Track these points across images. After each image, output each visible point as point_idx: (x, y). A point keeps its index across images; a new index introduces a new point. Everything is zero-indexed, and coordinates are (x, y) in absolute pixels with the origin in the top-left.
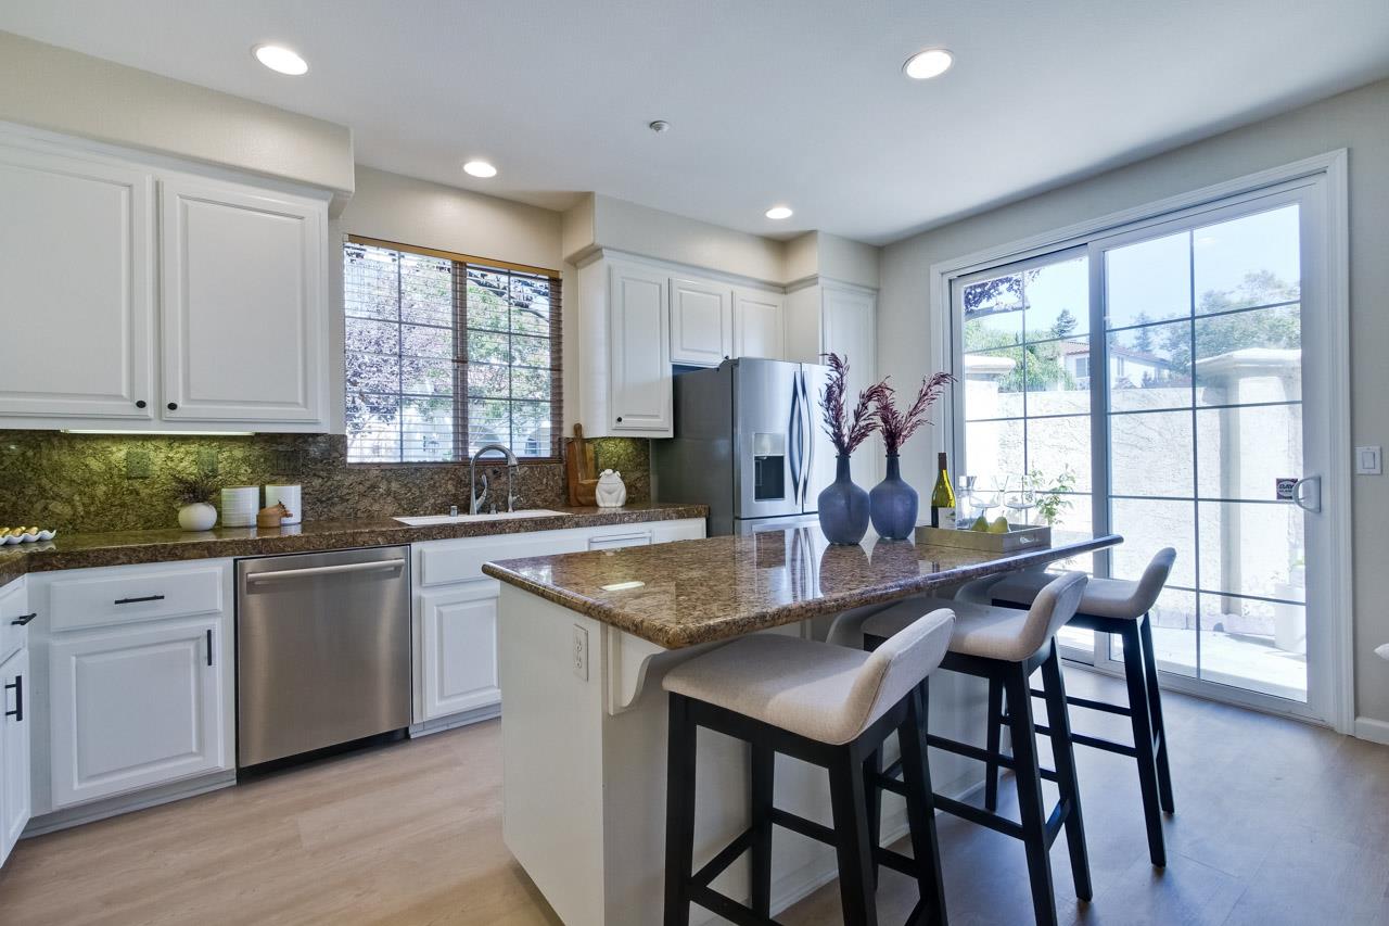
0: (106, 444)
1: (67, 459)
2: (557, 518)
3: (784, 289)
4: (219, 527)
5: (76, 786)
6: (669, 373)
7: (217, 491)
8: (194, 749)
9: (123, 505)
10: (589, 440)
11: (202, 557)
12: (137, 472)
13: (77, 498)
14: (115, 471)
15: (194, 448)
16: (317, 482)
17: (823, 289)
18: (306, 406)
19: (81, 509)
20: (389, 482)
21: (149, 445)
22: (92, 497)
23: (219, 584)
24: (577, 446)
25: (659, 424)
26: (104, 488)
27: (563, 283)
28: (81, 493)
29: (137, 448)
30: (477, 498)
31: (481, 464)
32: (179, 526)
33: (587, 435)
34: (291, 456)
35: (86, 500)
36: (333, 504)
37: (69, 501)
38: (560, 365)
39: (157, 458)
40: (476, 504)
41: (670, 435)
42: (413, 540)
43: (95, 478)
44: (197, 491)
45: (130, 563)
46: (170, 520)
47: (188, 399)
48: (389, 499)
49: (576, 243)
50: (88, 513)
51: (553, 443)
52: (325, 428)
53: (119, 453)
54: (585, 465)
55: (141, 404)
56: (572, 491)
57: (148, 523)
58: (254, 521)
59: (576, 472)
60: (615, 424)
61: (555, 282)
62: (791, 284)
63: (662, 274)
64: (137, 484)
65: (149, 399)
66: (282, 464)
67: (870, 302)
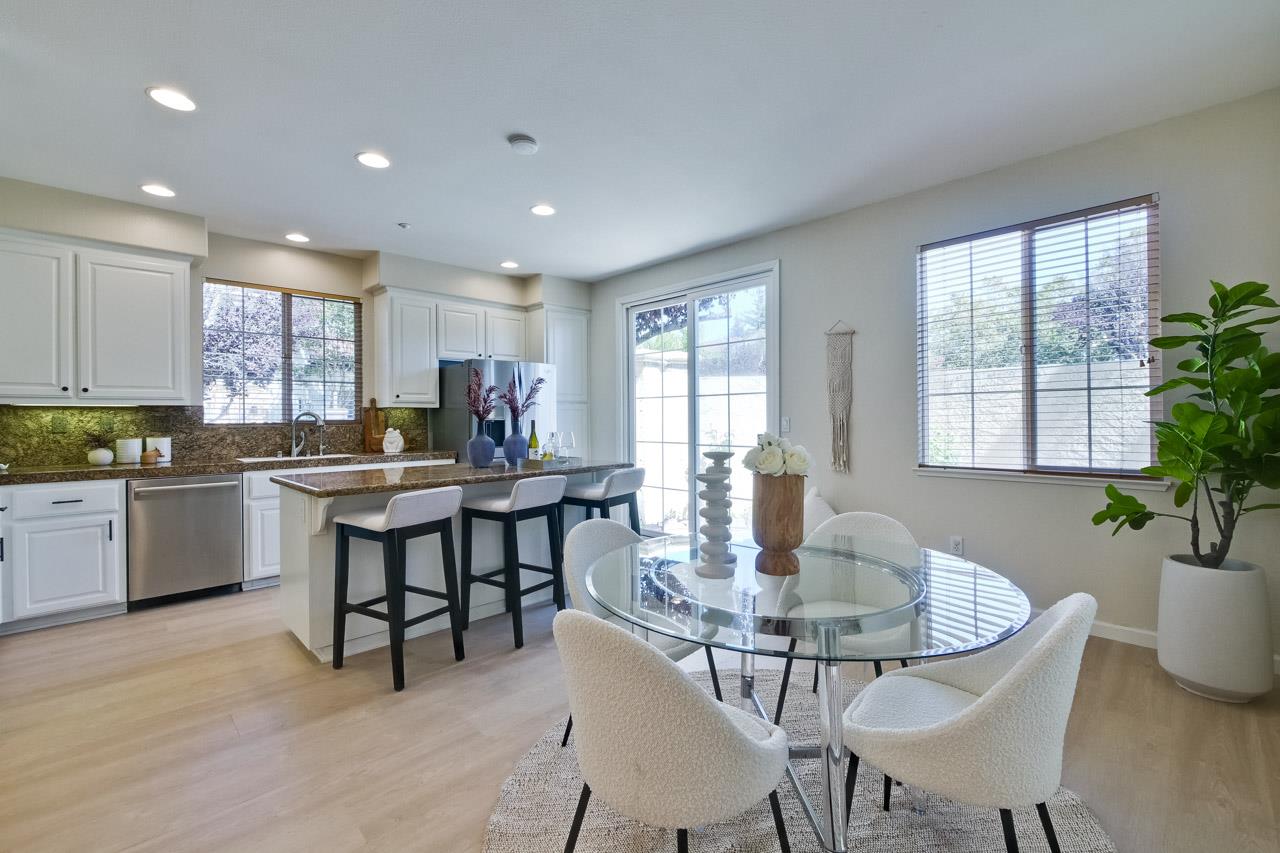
0: (38, 412)
1: (13, 421)
2: (345, 458)
3: (526, 309)
4: (115, 463)
5: (28, 606)
6: (436, 365)
7: (114, 441)
8: (101, 589)
9: (49, 450)
10: (381, 409)
11: (105, 478)
12: (59, 430)
13: (19, 445)
14: (44, 429)
15: (97, 414)
16: (182, 436)
17: (547, 311)
18: (173, 388)
19: (22, 452)
20: (234, 436)
21: (67, 413)
22: (29, 445)
23: (116, 494)
24: (372, 413)
25: (430, 398)
26: (37, 439)
27: (363, 306)
28: (22, 442)
29: (59, 415)
30: (297, 446)
31: (301, 425)
32: (88, 462)
33: (379, 406)
34: (162, 420)
35: (25, 446)
36: (193, 450)
37: (14, 447)
38: (361, 359)
39: (73, 421)
40: (295, 450)
41: (437, 406)
42: (244, 471)
43: (31, 433)
44: (101, 441)
45: (61, 481)
46: (82, 459)
47: (95, 385)
48: (234, 447)
49: (371, 281)
50: (26, 454)
51: (356, 411)
52: (187, 402)
53: (47, 418)
54: (378, 425)
55: (65, 389)
56: (367, 443)
57: (66, 461)
58: (139, 460)
59: (370, 430)
60: (395, 399)
61: (358, 305)
62: (529, 307)
63: (431, 302)
64: (59, 437)
65: (70, 386)
66: (158, 424)
67: (583, 319)
